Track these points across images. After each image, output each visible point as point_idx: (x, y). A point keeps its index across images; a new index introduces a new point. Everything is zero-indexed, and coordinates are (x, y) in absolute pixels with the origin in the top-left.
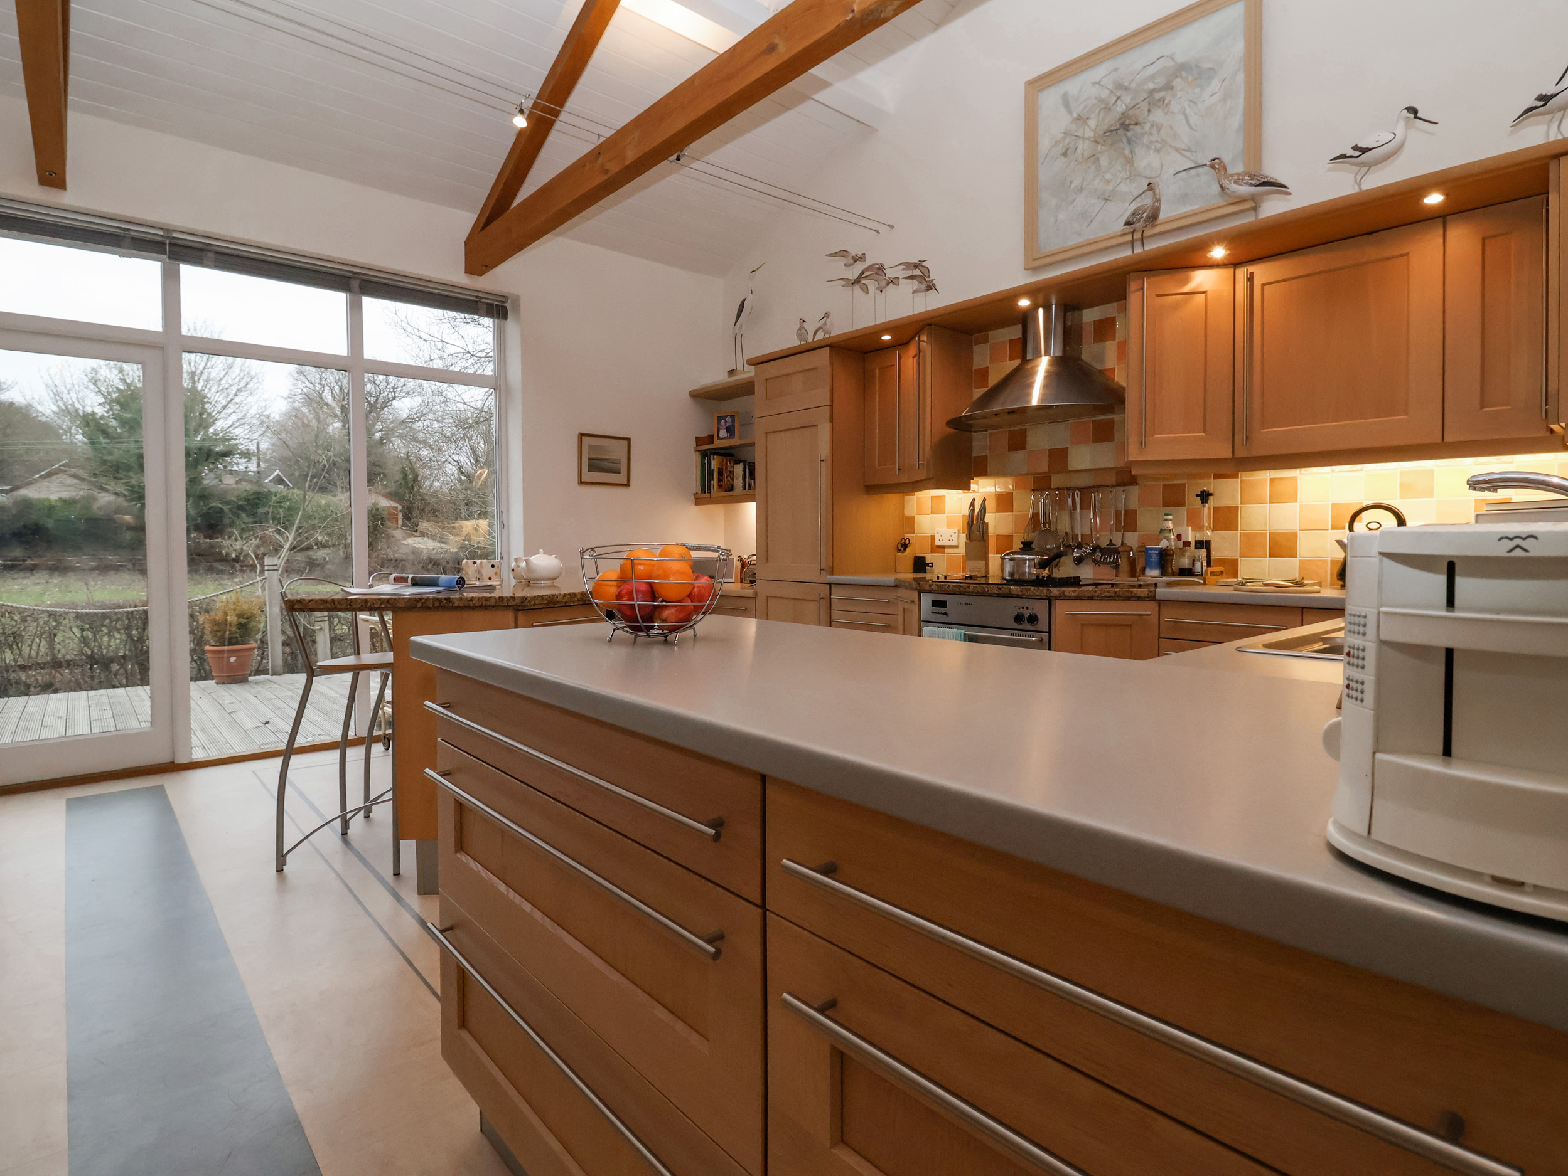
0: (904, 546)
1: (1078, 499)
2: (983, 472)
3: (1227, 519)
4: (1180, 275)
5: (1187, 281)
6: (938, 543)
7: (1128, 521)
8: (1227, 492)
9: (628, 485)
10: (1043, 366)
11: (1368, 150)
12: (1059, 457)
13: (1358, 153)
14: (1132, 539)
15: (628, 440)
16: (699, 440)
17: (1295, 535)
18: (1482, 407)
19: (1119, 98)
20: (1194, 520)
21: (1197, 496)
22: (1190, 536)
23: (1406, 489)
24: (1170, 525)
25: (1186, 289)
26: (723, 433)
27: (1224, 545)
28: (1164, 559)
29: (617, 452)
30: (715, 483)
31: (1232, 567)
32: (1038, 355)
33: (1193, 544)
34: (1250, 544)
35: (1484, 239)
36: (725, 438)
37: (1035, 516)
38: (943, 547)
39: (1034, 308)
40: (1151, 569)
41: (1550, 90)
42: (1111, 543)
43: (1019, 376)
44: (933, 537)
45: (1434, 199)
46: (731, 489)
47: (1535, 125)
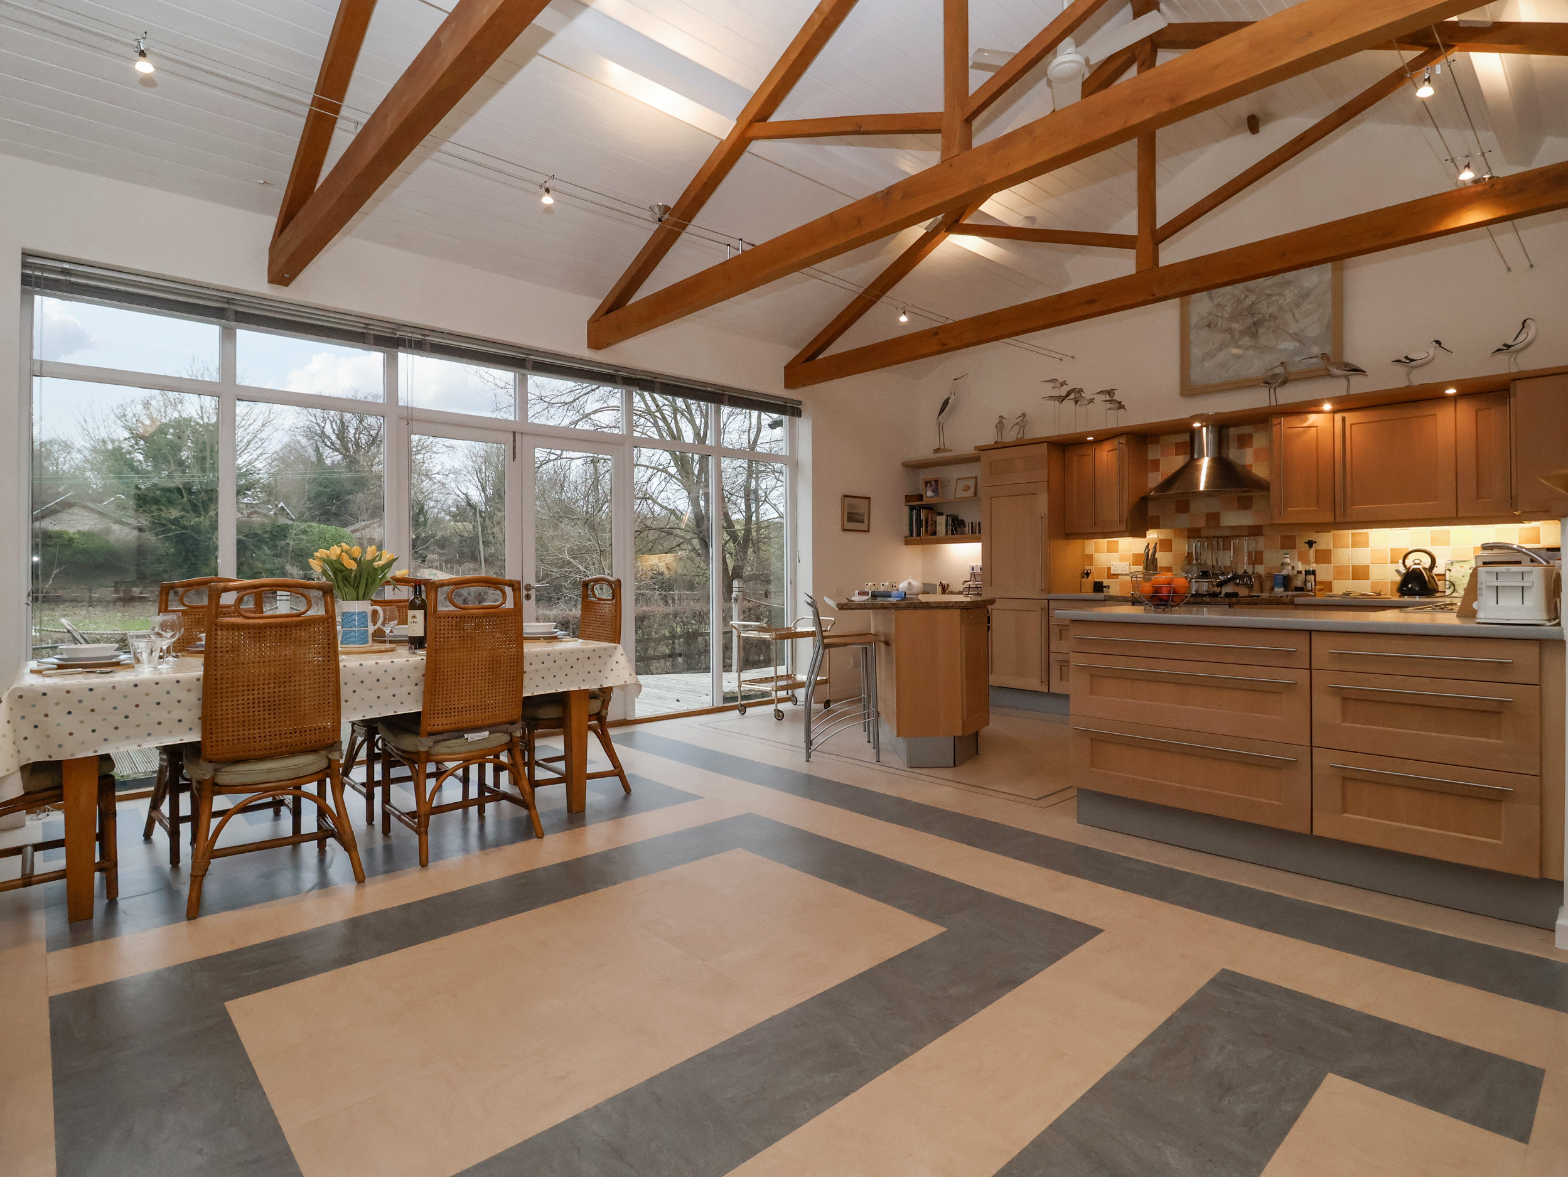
0: (1088, 574)
1: (1221, 544)
2: (1156, 526)
3: (1324, 557)
4: (1303, 416)
5: (1306, 420)
6: (1112, 572)
7: (1256, 558)
8: (1325, 540)
9: (868, 531)
10: (1205, 463)
11: (1414, 360)
12: (1213, 518)
13: (1408, 361)
14: (1260, 569)
15: (869, 498)
16: (908, 498)
17: (1368, 566)
18: (1478, 498)
19: (1247, 296)
20: (1303, 558)
21: (1306, 543)
22: (1300, 567)
23: (1434, 541)
24: (1288, 560)
25: (1306, 424)
26: (930, 493)
27: (1324, 572)
28: (1286, 581)
29: (861, 507)
30: (923, 529)
31: (1328, 586)
32: (1201, 456)
33: (1304, 572)
34: (1340, 573)
35: (1477, 411)
36: (932, 497)
37: (1190, 555)
38: (1117, 575)
39: (1202, 427)
40: (1278, 587)
41: (1510, 342)
42: (1245, 572)
43: (1190, 467)
44: (1109, 569)
45: (1451, 391)
46: (935, 533)
47: (1503, 357)
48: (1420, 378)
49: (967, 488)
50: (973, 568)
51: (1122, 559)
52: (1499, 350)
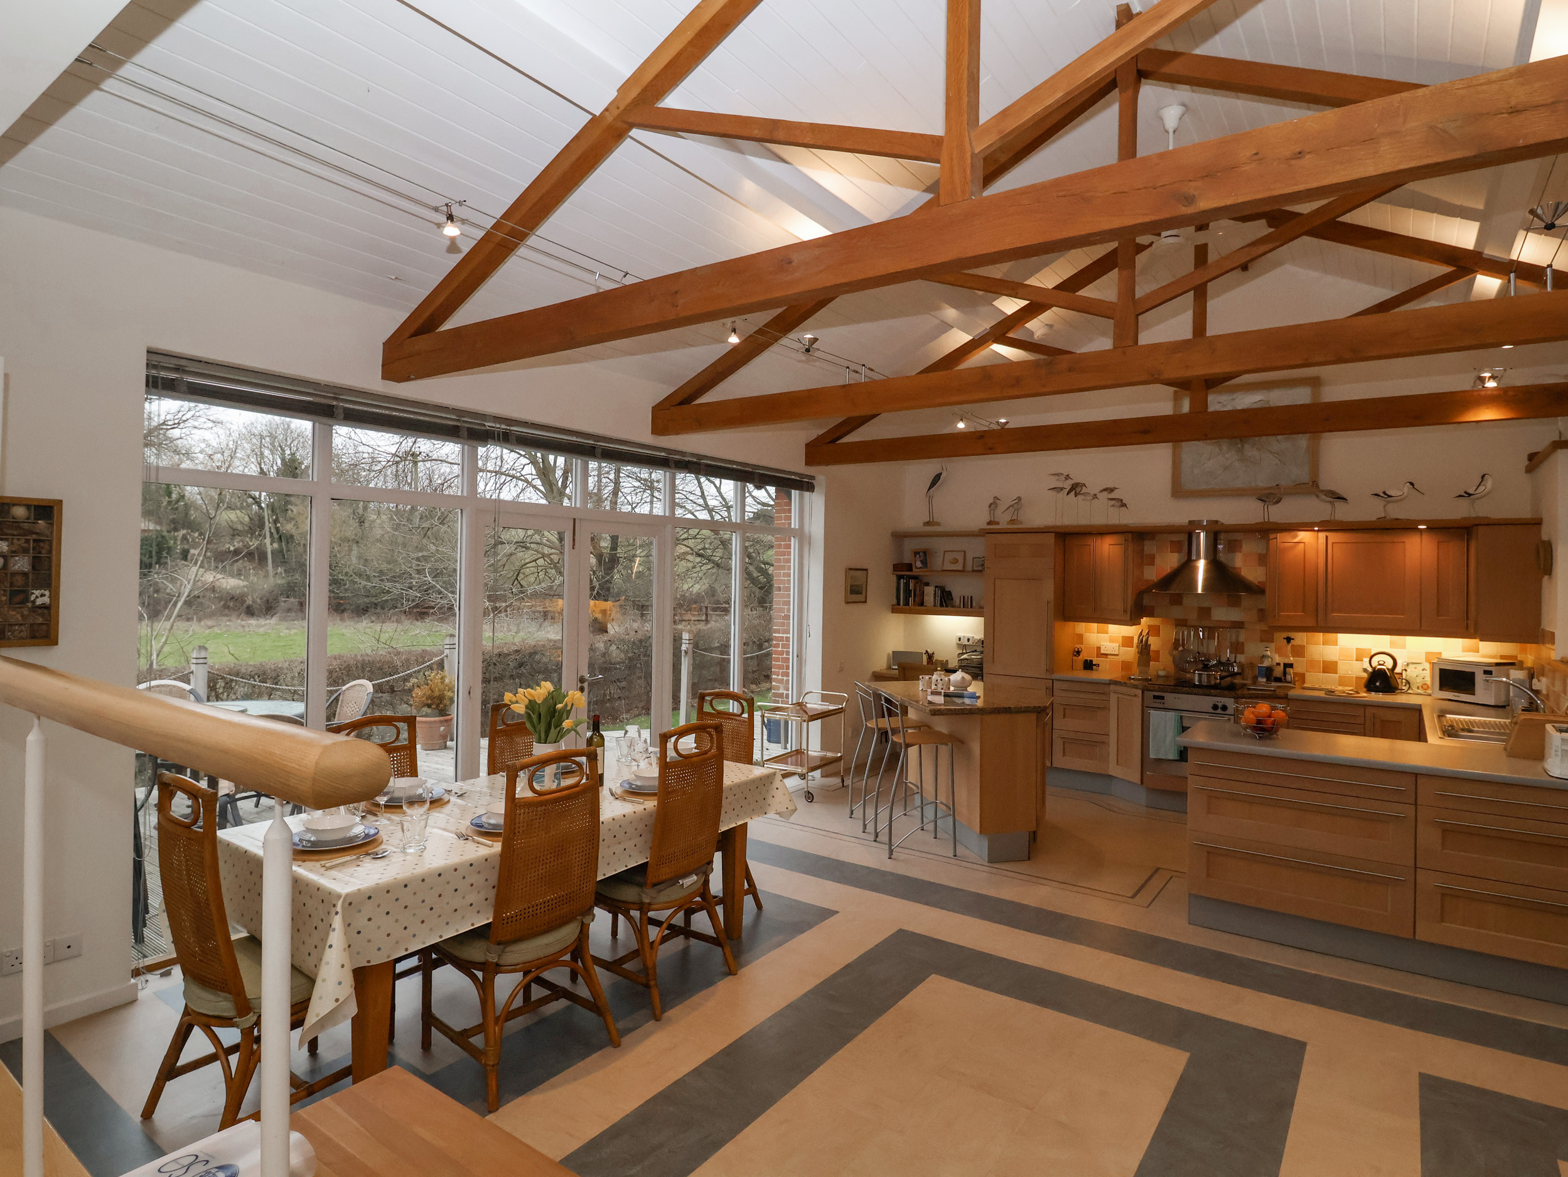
0: (1078, 653)
2: (1150, 614)
3: (1299, 651)
4: (1293, 533)
5: (1296, 536)
6: (1103, 652)
7: (1238, 648)
8: (1300, 638)
9: (865, 602)
10: (1201, 565)
11: (1391, 496)
12: (1205, 612)
13: (1386, 496)
14: (1241, 658)
15: (866, 570)
16: (897, 567)
17: (1337, 662)
18: (1438, 616)
20: (1278, 651)
21: (1284, 639)
22: (1277, 659)
23: (1392, 645)
24: (1269, 653)
25: (1296, 540)
26: (919, 564)
27: (1300, 666)
28: (1268, 672)
29: (861, 579)
30: (911, 600)
31: (1302, 677)
32: (1199, 558)
33: (1282, 665)
34: (1312, 664)
35: (1439, 542)
36: (921, 568)
37: (1177, 640)
38: (1107, 655)
39: (1200, 533)
40: (1262, 677)
41: (1471, 491)
42: (1228, 660)
43: (1187, 566)
44: (1099, 648)
45: (1423, 527)
46: (922, 604)
47: (1464, 503)
48: (1396, 512)
49: (956, 561)
50: (960, 639)
51: (1112, 640)
52: (1460, 496)
